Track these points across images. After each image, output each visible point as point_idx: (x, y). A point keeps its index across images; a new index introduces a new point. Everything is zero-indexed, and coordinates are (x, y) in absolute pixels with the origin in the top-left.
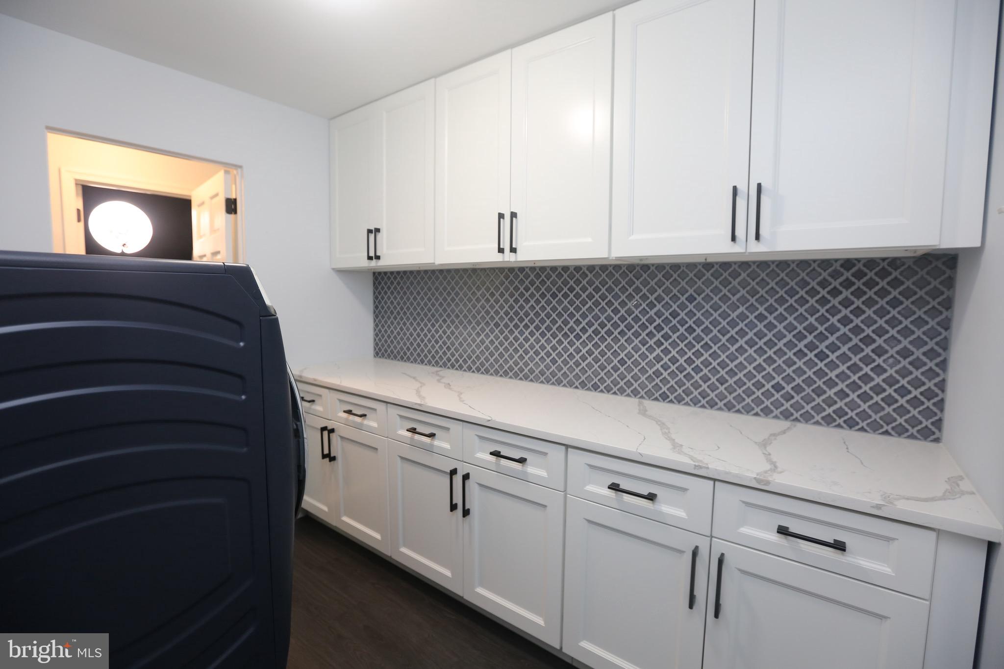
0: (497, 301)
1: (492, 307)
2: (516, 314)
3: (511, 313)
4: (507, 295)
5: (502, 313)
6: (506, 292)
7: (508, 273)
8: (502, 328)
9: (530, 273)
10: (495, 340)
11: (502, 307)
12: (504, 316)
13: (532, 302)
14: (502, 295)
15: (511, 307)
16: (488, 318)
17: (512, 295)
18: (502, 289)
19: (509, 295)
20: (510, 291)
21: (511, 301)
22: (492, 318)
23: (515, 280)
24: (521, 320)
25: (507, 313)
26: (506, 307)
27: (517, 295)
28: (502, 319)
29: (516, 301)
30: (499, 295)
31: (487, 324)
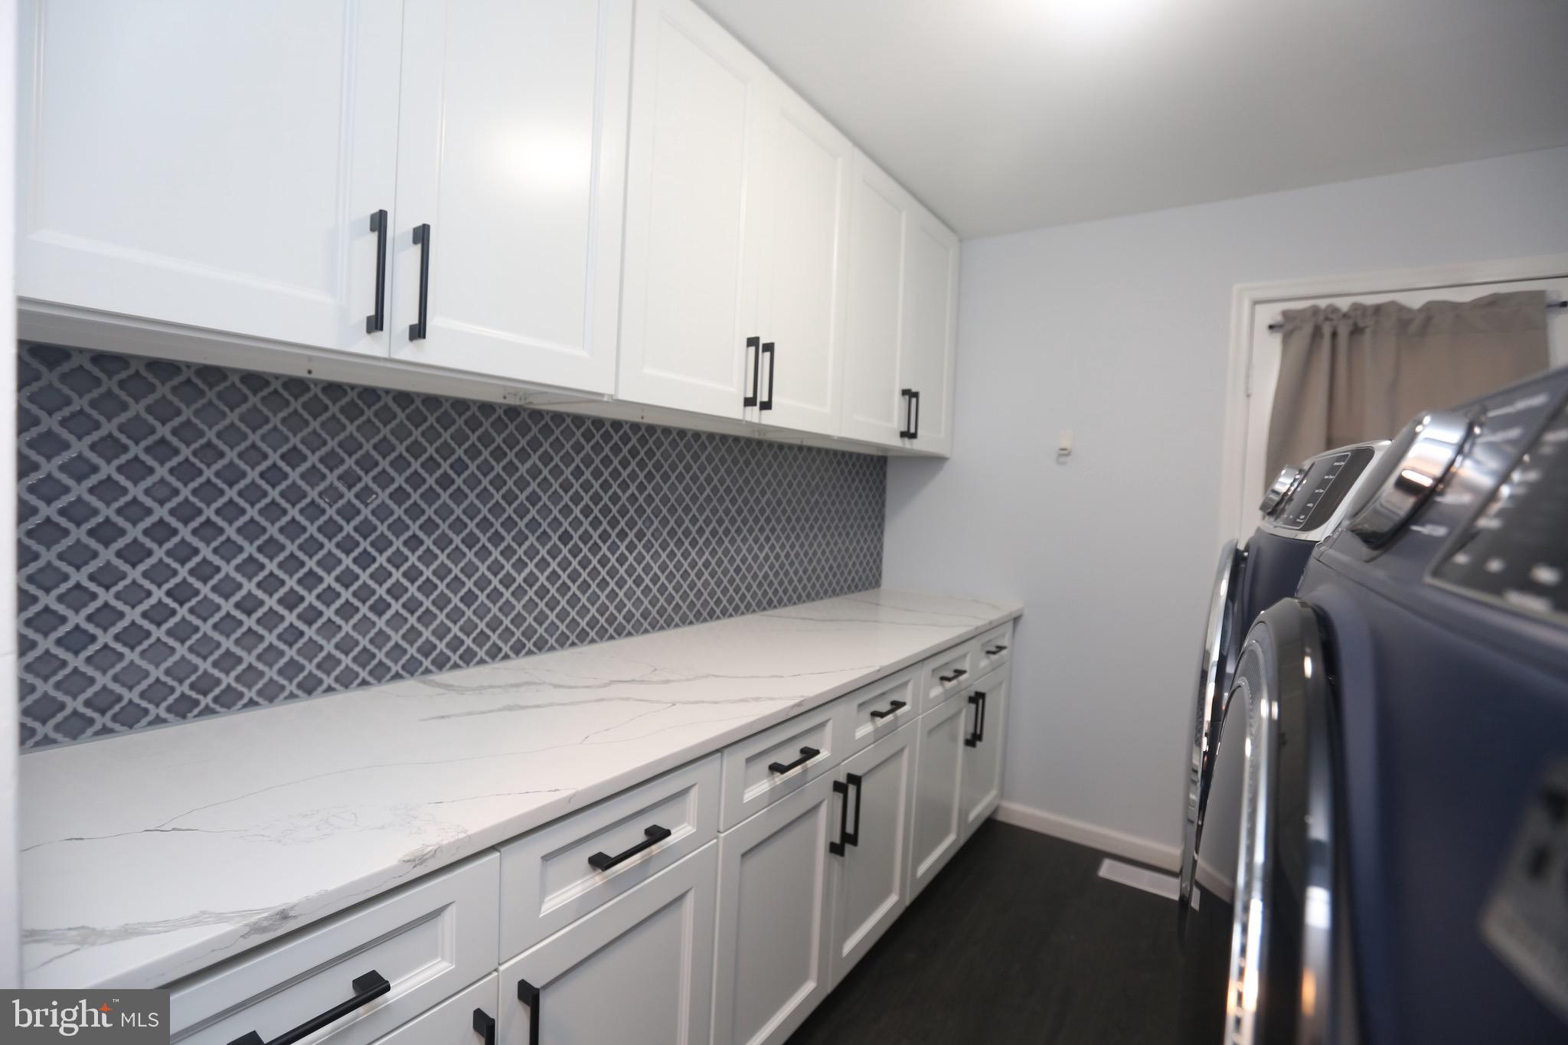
0: (566, 486)
1: (555, 498)
2: (605, 511)
3: (596, 511)
4: (587, 474)
5: (577, 511)
6: (587, 468)
7: (592, 428)
8: (576, 543)
9: (630, 433)
10: (560, 572)
11: (576, 499)
12: (581, 517)
13: (633, 489)
14: (578, 473)
15: (596, 498)
16: (545, 525)
17: (597, 474)
18: (577, 460)
19: (592, 474)
20: (593, 466)
21: (596, 485)
22: (555, 524)
23: (603, 445)
24: (614, 523)
25: (586, 511)
26: (586, 498)
27: (606, 474)
28: (576, 524)
29: (606, 486)
30: (572, 474)
31: (544, 538)
